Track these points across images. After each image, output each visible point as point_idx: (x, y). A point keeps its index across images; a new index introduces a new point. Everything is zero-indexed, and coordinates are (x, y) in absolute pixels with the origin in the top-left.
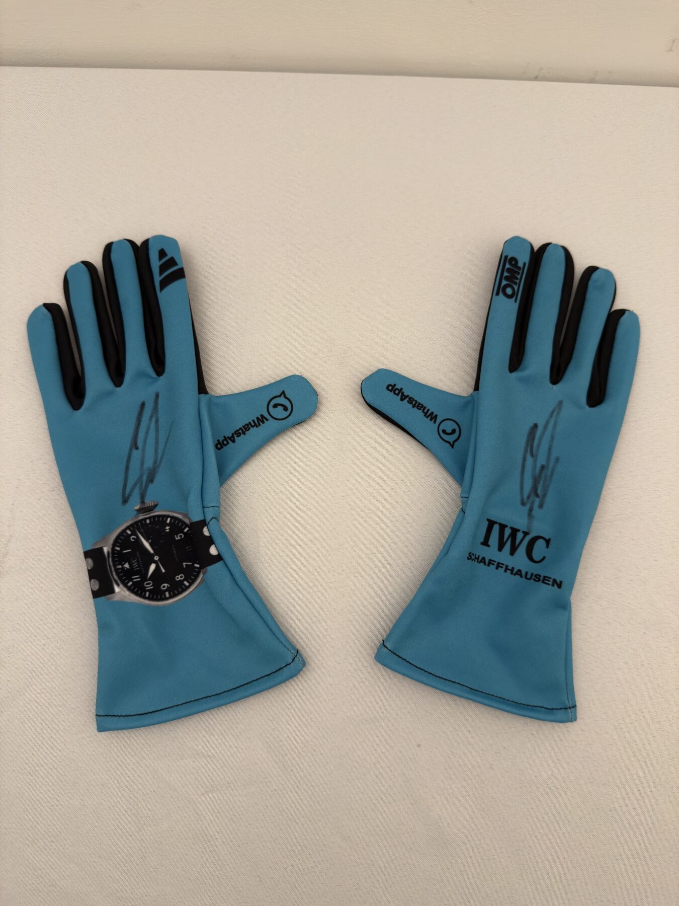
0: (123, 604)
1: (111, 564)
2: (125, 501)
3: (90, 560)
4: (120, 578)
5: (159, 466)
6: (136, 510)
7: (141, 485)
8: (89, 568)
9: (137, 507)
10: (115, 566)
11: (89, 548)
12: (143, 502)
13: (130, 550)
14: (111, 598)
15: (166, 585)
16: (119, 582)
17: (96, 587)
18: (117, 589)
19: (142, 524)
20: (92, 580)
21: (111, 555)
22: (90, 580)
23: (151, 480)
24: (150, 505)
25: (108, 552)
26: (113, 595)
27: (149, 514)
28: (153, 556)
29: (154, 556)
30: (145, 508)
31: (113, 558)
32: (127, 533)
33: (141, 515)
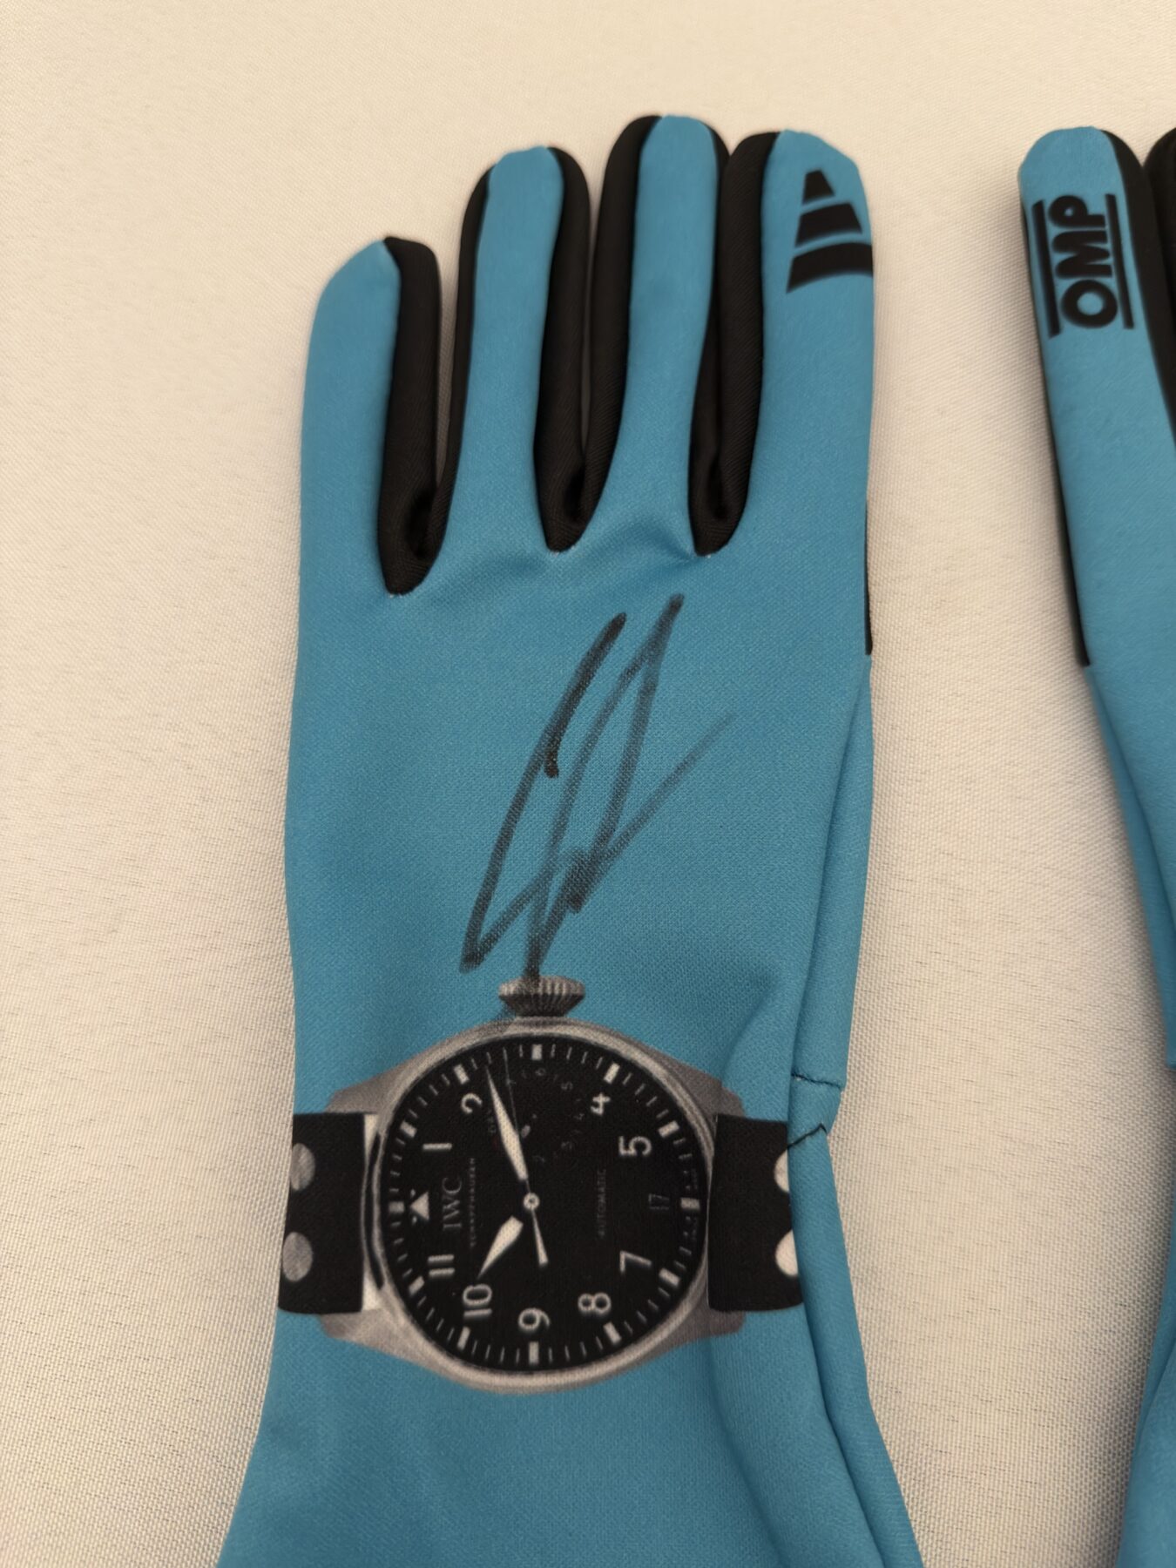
0: (376, 1360)
1: (376, 1191)
2: (473, 956)
3: (306, 1156)
4: (390, 1254)
5: (614, 854)
6: (503, 998)
7: (540, 908)
8: (296, 1186)
9: (510, 988)
10: (385, 1200)
11: (317, 1106)
12: (532, 973)
13: (447, 1146)
14: (341, 1330)
15: (538, 1314)
16: (384, 1270)
17: (300, 1271)
18: (371, 1297)
19: (513, 1055)
20: (293, 1236)
21: (381, 1152)
22: (288, 1230)
23: (575, 897)
24: (557, 992)
25: (377, 1139)
26: (351, 1317)
27: (544, 1024)
28: (520, 1189)
29: (525, 1193)
30: (536, 995)
31: (387, 1165)
32: (454, 1078)
33: (518, 1019)
